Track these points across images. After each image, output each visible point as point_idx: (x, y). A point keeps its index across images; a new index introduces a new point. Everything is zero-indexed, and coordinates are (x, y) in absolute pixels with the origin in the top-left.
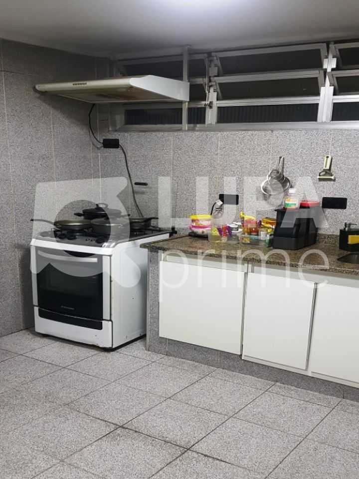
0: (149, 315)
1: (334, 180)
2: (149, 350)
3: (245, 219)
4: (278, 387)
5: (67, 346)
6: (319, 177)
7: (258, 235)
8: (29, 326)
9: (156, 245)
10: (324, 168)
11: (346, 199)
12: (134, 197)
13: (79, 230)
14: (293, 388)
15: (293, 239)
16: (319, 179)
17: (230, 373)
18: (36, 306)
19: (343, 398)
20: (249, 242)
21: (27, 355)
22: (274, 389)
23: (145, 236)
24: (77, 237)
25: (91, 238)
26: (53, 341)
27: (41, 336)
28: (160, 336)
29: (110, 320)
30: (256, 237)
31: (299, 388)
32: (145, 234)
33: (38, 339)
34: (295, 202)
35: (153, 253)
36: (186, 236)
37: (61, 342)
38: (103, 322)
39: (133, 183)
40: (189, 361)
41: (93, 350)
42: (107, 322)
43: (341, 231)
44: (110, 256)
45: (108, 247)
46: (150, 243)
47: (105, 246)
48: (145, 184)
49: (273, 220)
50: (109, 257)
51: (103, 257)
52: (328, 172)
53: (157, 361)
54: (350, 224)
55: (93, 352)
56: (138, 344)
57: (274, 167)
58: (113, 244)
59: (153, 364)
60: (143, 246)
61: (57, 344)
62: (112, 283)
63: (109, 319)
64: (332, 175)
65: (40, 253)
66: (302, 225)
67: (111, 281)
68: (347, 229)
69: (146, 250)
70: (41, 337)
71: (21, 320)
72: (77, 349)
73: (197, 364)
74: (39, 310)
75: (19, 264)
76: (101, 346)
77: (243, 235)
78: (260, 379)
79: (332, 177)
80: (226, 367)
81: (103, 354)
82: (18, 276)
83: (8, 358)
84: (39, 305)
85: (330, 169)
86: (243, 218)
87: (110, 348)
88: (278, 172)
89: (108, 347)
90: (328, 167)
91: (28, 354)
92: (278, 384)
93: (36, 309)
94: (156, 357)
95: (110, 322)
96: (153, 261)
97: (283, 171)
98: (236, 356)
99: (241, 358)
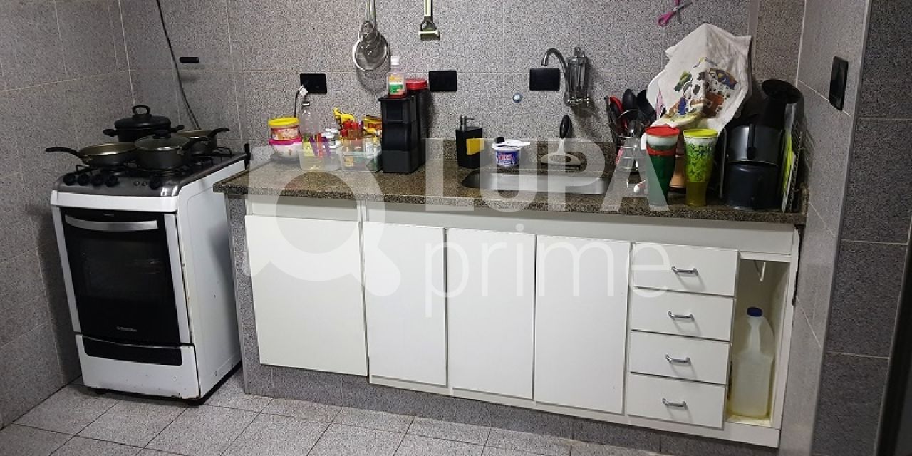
0: (241, 326)
1: (438, 38)
2: (249, 394)
3: (343, 120)
4: (419, 425)
5: (139, 407)
6: (420, 33)
7: (362, 150)
8: (73, 377)
9: (234, 183)
10: (425, 15)
11: (455, 73)
12: (182, 89)
13: (117, 165)
14: (435, 421)
15: (406, 152)
16: (421, 35)
17: (358, 411)
18: (79, 333)
19: (492, 426)
20: (353, 165)
21: (84, 433)
22: (415, 428)
23: (213, 168)
24: (119, 179)
25: (142, 180)
26: (115, 401)
27: (94, 393)
28: (261, 362)
29: (191, 344)
30: (361, 153)
31: (442, 420)
32: (212, 164)
33: (91, 400)
34: (401, 83)
35: (233, 201)
36: (269, 163)
37: (126, 400)
38: (182, 348)
39: (178, 58)
40: (304, 403)
41: (174, 408)
42: (186, 348)
43: (457, 131)
44: (175, 213)
45: (169, 195)
46: (225, 181)
47: (164, 193)
48: (195, 60)
49: (377, 119)
50: (173, 216)
51: (165, 215)
52: (429, 23)
53: (265, 411)
54: (466, 119)
55: (175, 411)
56: (232, 384)
57: (365, 17)
58: (175, 189)
59: (261, 417)
60: (218, 187)
61: (121, 405)
62: (185, 268)
63: (189, 342)
64: (435, 29)
65: (69, 219)
66: (413, 125)
67: (182, 265)
68: (463, 127)
69: (222, 194)
70: (94, 396)
71: (60, 367)
72: (153, 409)
73: (315, 404)
74: (84, 340)
75: (38, 249)
76: (184, 397)
77: (344, 153)
78: (395, 415)
79: (436, 32)
80: (352, 403)
81: (190, 412)
82: (41, 275)
83: (58, 445)
84: (83, 332)
85: (431, 17)
86: (340, 119)
87: (197, 397)
88: (371, 26)
89: (195, 396)
90: (429, 15)
91: (85, 431)
92: (417, 418)
93: (79, 338)
94: (263, 403)
95: (192, 347)
96: (236, 216)
97: (376, 25)
98: (362, 379)
99: (368, 382)
